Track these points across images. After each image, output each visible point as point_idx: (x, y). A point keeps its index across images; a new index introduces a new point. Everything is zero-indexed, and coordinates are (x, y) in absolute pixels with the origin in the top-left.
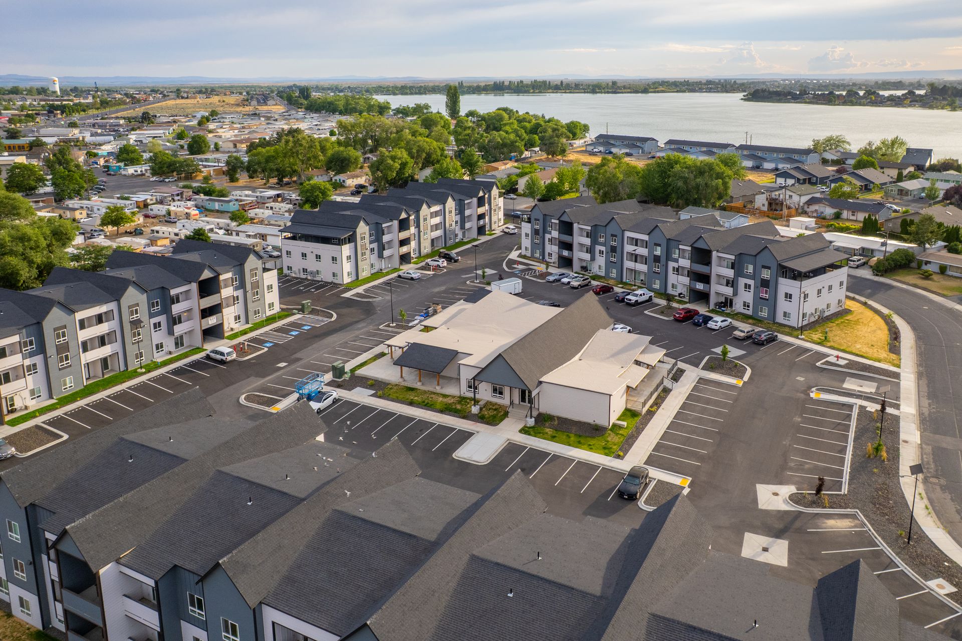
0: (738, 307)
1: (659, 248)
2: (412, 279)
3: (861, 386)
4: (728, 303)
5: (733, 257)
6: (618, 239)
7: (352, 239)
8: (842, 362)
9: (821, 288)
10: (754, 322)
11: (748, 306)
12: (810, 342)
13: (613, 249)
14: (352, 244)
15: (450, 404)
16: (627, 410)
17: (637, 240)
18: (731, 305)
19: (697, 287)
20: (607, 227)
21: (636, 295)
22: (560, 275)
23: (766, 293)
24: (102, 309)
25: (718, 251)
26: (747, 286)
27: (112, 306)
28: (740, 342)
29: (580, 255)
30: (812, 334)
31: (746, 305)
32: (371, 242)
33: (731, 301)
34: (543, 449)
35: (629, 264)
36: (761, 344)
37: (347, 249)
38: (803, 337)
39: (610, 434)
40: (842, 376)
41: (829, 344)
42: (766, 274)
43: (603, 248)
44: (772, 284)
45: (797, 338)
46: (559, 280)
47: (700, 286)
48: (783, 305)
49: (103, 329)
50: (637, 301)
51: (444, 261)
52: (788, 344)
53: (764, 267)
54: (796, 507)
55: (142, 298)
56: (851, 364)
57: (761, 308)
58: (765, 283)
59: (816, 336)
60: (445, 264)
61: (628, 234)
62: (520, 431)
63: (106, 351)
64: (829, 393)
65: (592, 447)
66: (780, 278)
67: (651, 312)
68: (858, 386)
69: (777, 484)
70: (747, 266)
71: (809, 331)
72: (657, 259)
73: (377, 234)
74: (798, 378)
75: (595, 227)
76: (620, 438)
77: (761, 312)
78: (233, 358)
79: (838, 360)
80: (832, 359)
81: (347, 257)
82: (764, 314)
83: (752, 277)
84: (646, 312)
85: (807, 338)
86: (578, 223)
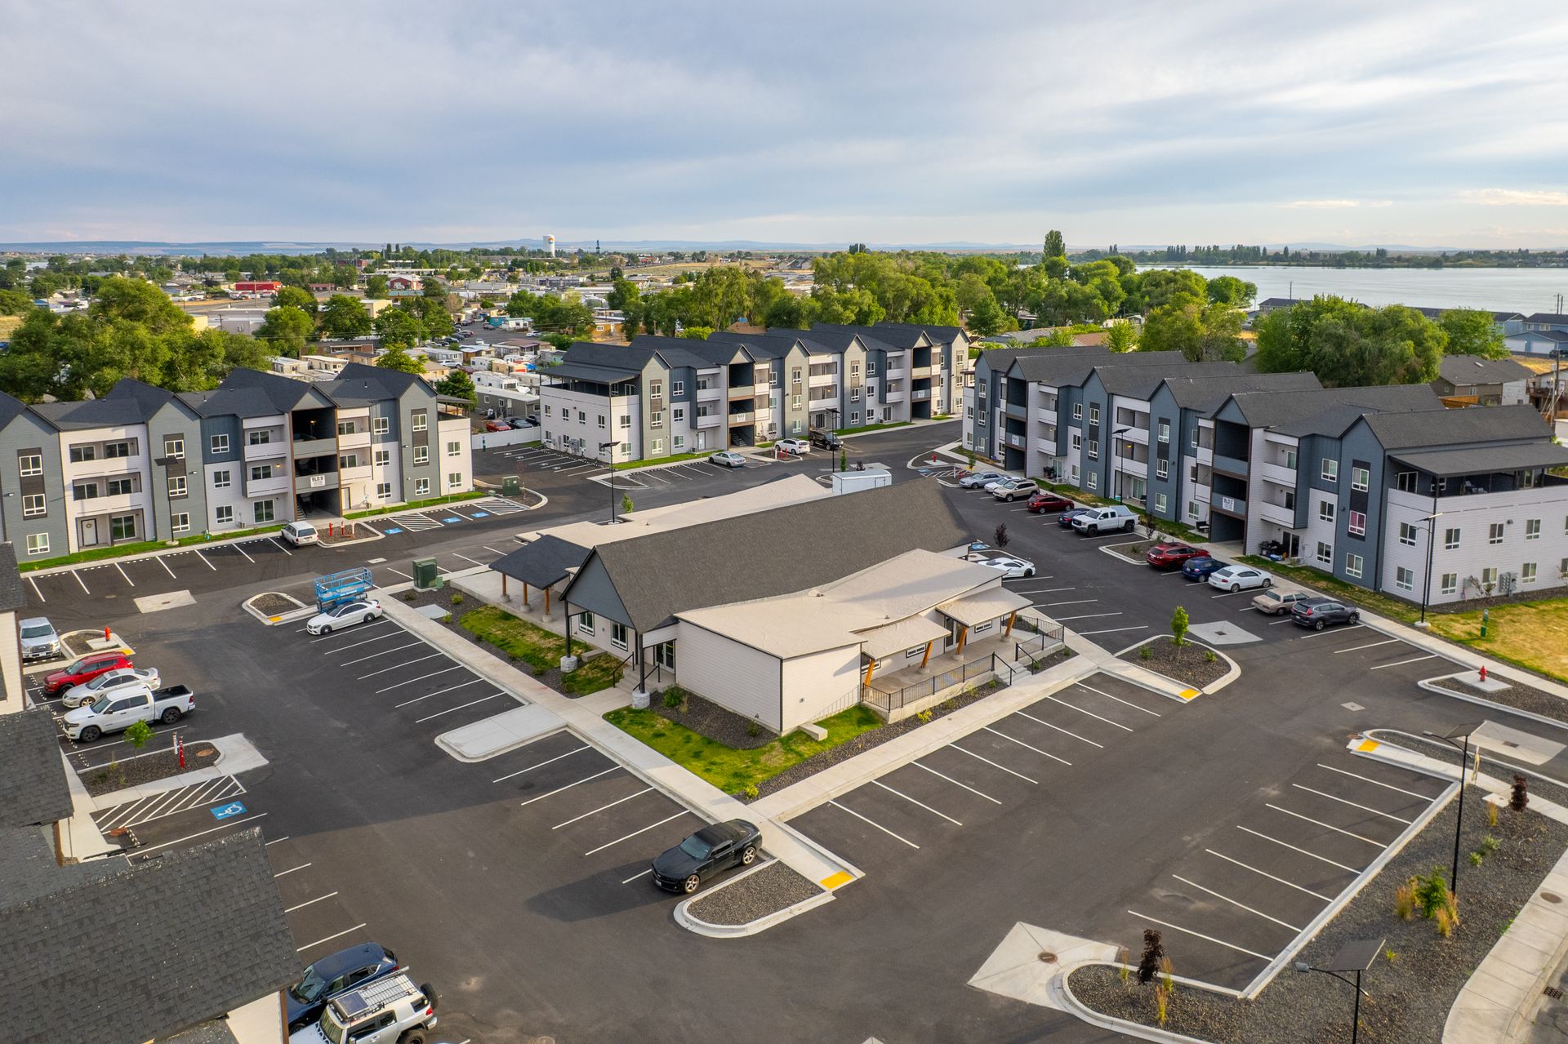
0: (1309, 555)
1: (1166, 428)
2: (728, 465)
3: (1515, 746)
4: (1287, 546)
5: (1294, 442)
6: (1103, 411)
7: (631, 387)
8: (1491, 686)
9: (1504, 522)
10: (1330, 585)
11: (1328, 554)
12: (1438, 636)
13: (1093, 433)
14: (635, 397)
15: (541, 650)
16: (860, 707)
17: (1133, 412)
18: (1295, 552)
19: (1224, 507)
20: (1085, 389)
21: (1095, 515)
22: (986, 477)
23: (1361, 524)
24: (119, 434)
25: (1267, 429)
26: (1327, 509)
27: (135, 431)
28: (1265, 619)
29: (1040, 445)
30: (1458, 622)
31: (1323, 550)
32: (673, 400)
33: (1296, 541)
34: (612, 754)
35: (1117, 462)
36: (1309, 626)
37: (620, 406)
38: (1427, 624)
39: (773, 748)
40: (1474, 716)
41: (1484, 646)
42: (1360, 480)
43: (1078, 432)
44: (1373, 503)
45: (1411, 625)
46: (981, 487)
47: (1229, 505)
48: (1397, 554)
49: (118, 466)
50: (1095, 526)
51: (803, 444)
52: (1379, 635)
53: (1358, 464)
54: (1071, 1003)
55: (192, 429)
56: (1518, 694)
57: (1351, 557)
58: (1358, 501)
59: (1461, 627)
60: (807, 449)
61: (1120, 402)
62: (606, 717)
63: (121, 503)
64: (1405, 745)
65: (714, 767)
66: (1391, 490)
67: (1113, 549)
68: (1507, 743)
69: (1074, 934)
70: (1326, 463)
71: (1452, 617)
72: (1163, 450)
73: (688, 386)
74: (1348, 706)
75: (1066, 389)
76: (788, 760)
77: (1351, 565)
78: (311, 541)
79: (1482, 680)
80: (1470, 678)
81: (623, 418)
82: (1356, 571)
83: (1334, 488)
84: (1103, 549)
85: (1435, 630)
86: (1039, 383)
